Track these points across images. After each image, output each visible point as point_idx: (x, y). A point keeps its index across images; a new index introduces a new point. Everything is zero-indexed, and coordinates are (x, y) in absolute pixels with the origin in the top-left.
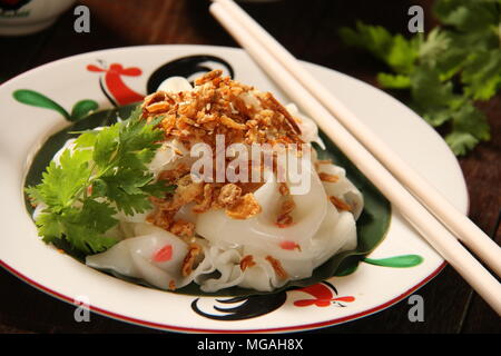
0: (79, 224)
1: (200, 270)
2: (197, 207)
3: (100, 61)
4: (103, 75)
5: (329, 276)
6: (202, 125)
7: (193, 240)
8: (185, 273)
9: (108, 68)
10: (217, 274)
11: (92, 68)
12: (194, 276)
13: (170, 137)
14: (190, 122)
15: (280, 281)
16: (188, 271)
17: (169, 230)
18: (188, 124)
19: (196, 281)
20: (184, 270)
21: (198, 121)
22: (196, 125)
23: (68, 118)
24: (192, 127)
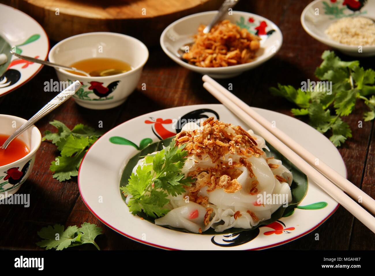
0: (149, 203)
1: (214, 221)
2: (209, 189)
3: (151, 118)
4: (153, 125)
5: (279, 218)
6: (206, 146)
7: (208, 206)
8: (206, 224)
9: (155, 121)
10: (222, 223)
11: (147, 122)
12: (211, 224)
13: (191, 154)
14: (201, 145)
15: (255, 222)
16: (208, 223)
17: (195, 202)
18: (199, 147)
19: (212, 227)
20: (205, 222)
21: (204, 144)
22: (204, 147)
23: (138, 148)
24: (201, 148)
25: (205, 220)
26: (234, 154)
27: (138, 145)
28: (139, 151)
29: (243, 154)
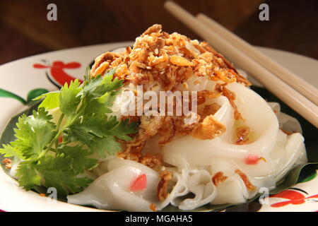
0: (55, 168)
1: (175, 193)
2: (162, 139)
3: (44, 61)
5: (293, 184)
6: (153, 66)
7: (164, 169)
8: (161, 198)
9: (51, 65)
10: (191, 195)
11: (37, 66)
12: (170, 199)
13: (126, 82)
14: (143, 66)
15: (250, 193)
16: (165, 196)
17: (140, 162)
18: (140, 68)
19: (173, 204)
20: (160, 195)
21: (149, 63)
22: (148, 68)
23: (24, 102)
24: (144, 70)
25: (158, 193)
26: (203, 76)
27: (25, 98)
28: (26, 108)
29: (219, 78)
